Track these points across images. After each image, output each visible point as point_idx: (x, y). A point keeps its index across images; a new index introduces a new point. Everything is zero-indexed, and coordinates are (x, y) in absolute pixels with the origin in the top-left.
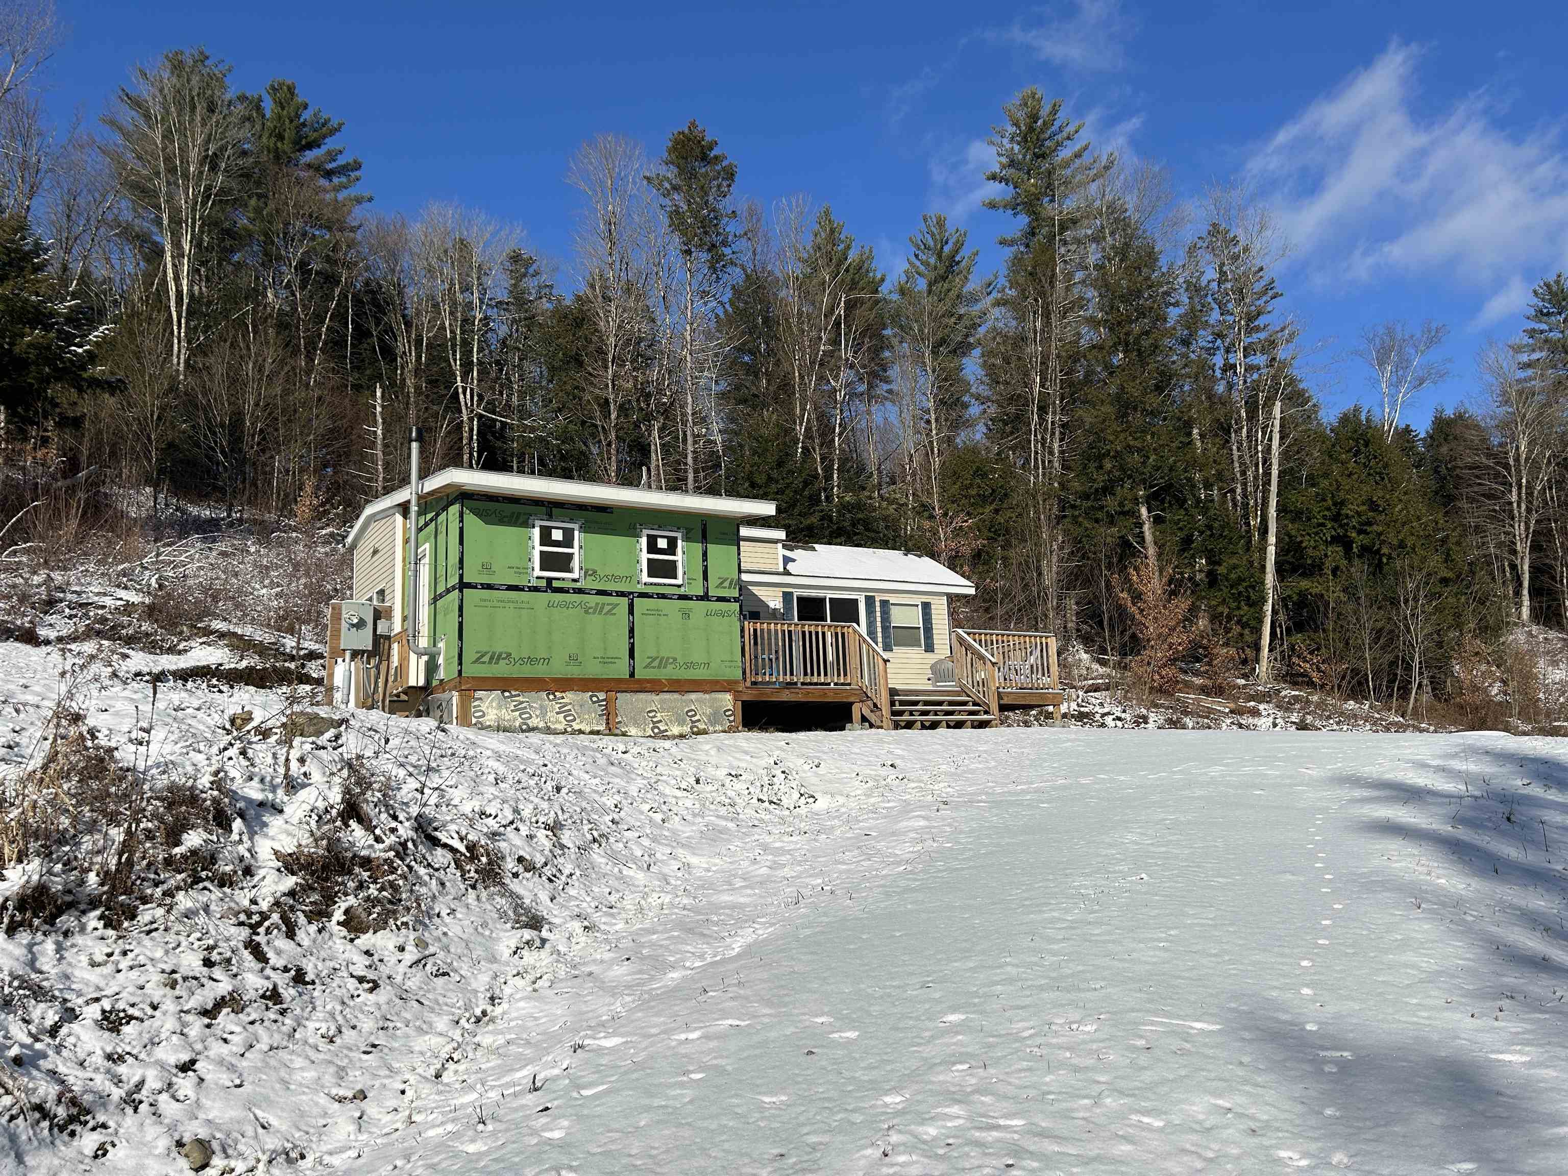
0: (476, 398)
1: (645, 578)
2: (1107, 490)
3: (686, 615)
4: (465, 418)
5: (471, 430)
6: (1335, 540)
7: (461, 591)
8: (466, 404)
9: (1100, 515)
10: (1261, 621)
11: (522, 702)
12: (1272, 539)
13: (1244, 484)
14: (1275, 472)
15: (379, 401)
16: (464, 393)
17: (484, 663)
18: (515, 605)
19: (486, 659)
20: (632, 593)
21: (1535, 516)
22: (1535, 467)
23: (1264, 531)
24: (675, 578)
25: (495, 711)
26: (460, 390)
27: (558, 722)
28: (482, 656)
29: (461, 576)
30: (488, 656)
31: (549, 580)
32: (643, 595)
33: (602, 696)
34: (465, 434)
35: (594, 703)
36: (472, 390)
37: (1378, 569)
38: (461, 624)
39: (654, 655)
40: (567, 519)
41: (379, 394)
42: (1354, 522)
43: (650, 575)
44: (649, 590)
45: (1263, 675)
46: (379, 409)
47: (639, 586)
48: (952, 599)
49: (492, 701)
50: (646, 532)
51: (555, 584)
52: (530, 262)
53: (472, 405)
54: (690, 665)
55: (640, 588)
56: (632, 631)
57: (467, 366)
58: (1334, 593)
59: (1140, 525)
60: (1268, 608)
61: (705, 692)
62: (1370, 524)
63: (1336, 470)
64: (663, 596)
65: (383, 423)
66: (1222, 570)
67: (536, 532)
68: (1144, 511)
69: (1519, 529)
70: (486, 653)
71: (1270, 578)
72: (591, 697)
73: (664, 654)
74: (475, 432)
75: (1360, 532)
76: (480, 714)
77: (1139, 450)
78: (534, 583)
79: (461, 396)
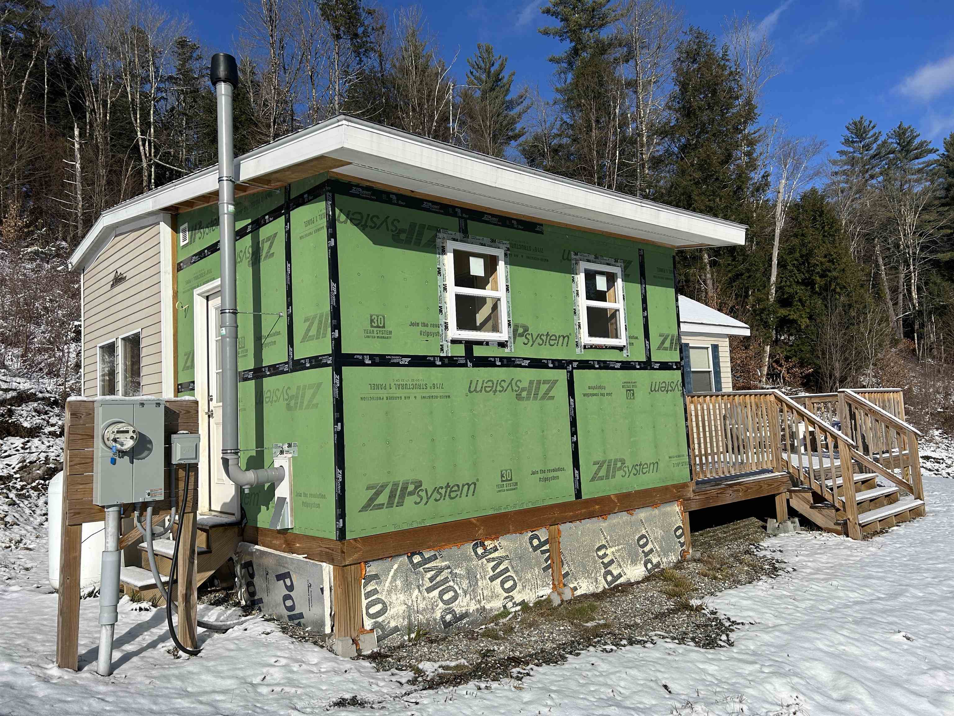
0: (153, 150)
1: (585, 338)
3: (630, 392)
4: (145, 165)
5: (150, 175)
7: (338, 371)
8: (145, 154)
11: (440, 570)
15: (77, 139)
16: (144, 145)
17: (380, 506)
18: (426, 393)
19: (383, 498)
20: (571, 362)
24: (617, 337)
25: (402, 597)
26: (140, 143)
27: (495, 596)
28: (377, 494)
29: (337, 343)
30: (387, 491)
31: (469, 345)
32: (585, 365)
33: (543, 534)
34: (145, 178)
35: (535, 549)
36: (149, 141)
38: (340, 437)
39: (600, 458)
40: (487, 240)
41: (76, 132)
43: (592, 333)
44: (590, 356)
46: (77, 146)
47: (578, 350)
49: (394, 579)
50: (583, 265)
51: (478, 351)
52: (194, 48)
53: (150, 155)
54: (639, 469)
55: (579, 354)
56: (574, 423)
57: (146, 125)
61: (654, 505)
64: (605, 365)
65: (81, 158)
67: (448, 260)
68: (706, 256)
70: (384, 486)
72: (531, 539)
73: (612, 456)
74: (153, 177)
76: (378, 607)
78: (450, 351)
79: (141, 148)
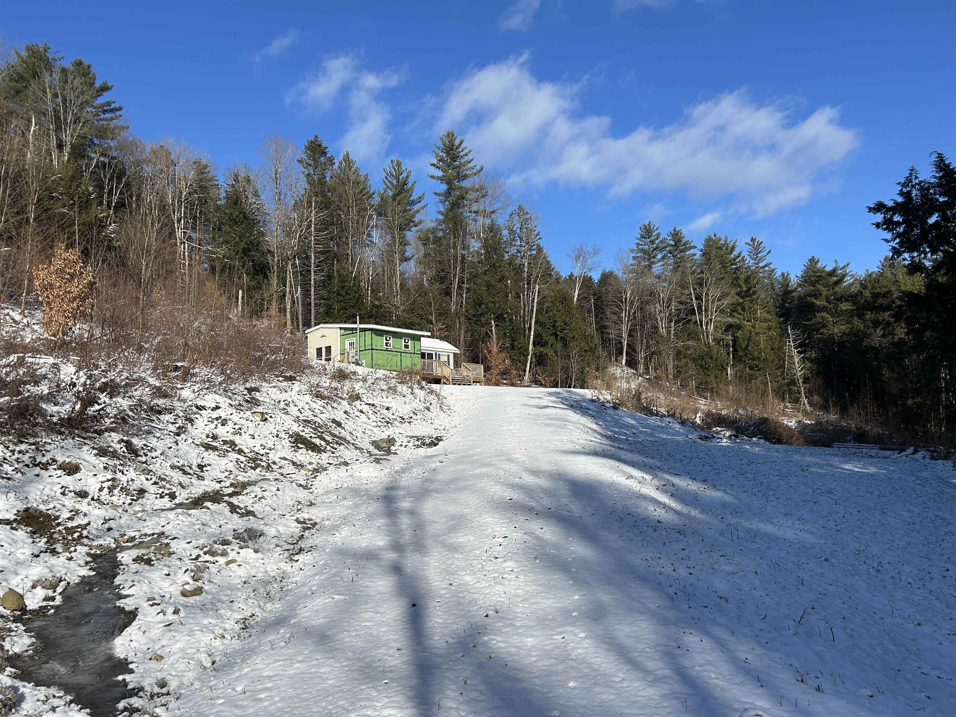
2: (482, 315)
3: (411, 357)
6: (553, 334)
7: (372, 350)
9: (478, 323)
10: (527, 362)
12: (532, 333)
13: (524, 311)
14: (535, 310)
18: (381, 354)
20: (401, 352)
21: (630, 323)
22: (632, 303)
23: (530, 328)
24: (409, 349)
29: (372, 347)
32: (403, 352)
37: (565, 346)
38: (372, 358)
39: (405, 366)
42: (559, 329)
43: (405, 348)
45: (526, 380)
47: (402, 350)
48: (454, 354)
50: (404, 338)
51: (388, 349)
54: (412, 368)
56: (401, 360)
58: (551, 353)
59: (491, 327)
60: (529, 357)
62: (564, 330)
63: (555, 308)
66: (516, 344)
67: (384, 338)
68: (493, 322)
69: (624, 328)
70: (376, 364)
71: (531, 347)
73: (407, 366)
75: (561, 332)
77: (493, 302)
78: (384, 349)
